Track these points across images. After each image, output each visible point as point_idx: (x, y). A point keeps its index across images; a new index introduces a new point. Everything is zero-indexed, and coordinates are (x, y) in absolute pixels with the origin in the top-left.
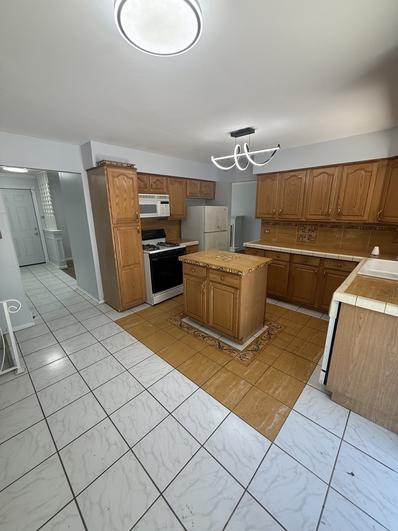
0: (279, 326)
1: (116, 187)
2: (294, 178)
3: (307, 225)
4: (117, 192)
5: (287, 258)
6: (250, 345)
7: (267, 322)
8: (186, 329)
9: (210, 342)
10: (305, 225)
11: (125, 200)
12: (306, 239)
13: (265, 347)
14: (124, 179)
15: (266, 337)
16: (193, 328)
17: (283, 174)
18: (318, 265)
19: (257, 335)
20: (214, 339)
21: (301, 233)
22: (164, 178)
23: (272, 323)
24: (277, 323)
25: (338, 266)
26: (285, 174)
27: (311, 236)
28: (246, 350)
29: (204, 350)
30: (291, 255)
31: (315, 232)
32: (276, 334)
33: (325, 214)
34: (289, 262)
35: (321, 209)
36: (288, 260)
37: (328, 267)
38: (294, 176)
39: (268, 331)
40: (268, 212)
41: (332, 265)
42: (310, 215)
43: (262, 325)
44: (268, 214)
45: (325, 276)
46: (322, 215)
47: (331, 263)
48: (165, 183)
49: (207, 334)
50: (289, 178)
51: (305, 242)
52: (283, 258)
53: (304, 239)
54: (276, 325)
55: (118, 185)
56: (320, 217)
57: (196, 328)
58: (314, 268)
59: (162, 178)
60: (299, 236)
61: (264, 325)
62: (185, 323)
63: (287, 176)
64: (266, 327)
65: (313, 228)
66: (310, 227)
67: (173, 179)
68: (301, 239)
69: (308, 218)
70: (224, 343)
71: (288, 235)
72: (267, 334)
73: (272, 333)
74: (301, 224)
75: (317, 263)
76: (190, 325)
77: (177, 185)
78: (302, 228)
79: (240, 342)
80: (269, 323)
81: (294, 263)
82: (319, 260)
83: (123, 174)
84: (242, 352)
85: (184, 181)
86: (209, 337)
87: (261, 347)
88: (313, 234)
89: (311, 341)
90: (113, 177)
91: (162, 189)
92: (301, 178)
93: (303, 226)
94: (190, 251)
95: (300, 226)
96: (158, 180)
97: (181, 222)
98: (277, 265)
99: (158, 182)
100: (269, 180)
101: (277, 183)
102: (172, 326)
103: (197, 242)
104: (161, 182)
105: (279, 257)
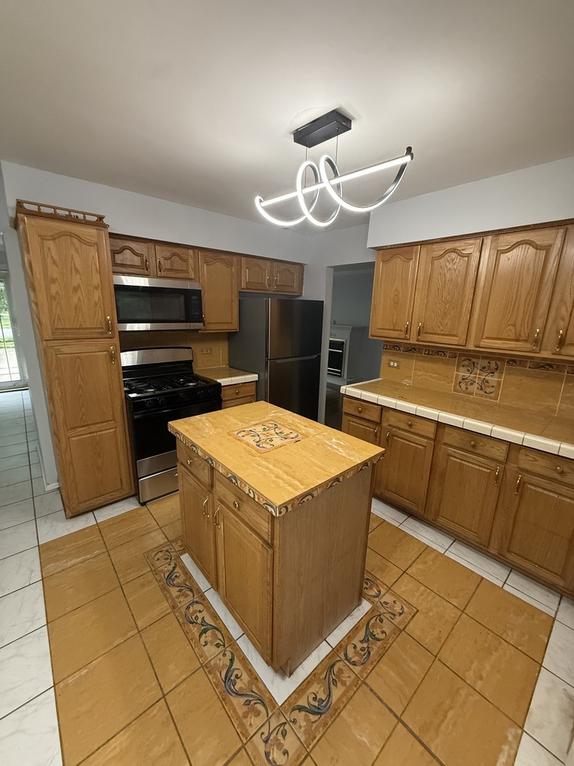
0: (398, 609)
1: (49, 261)
2: (454, 255)
3: (479, 358)
4: (54, 272)
5: (430, 430)
6: (307, 683)
7: (371, 588)
8: (174, 592)
9: (211, 651)
10: (474, 357)
11: (76, 289)
12: (474, 388)
13: (347, 698)
14: (73, 244)
15: (359, 646)
16: (193, 588)
17: (430, 246)
18: (502, 459)
19: (336, 637)
20: (227, 642)
21: (463, 373)
22: (191, 252)
23: (383, 591)
24: (394, 594)
25: (556, 470)
26: (435, 246)
27: (487, 382)
28: (292, 704)
29: (183, 686)
30: (439, 425)
31: (496, 374)
32: (387, 638)
33: (523, 337)
34: (434, 440)
35: (514, 325)
36: (432, 436)
37: (527, 466)
38: (454, 250)
39: (366, 623)
40: (394, 326)
41: (540, 466)
42: (487, 338)
43: (356, 603)
44: (394, 330)
45: (521, 487)
46: (518, 340)
47: (536, 461)
48: (191, 261)
49: (215, 616)
50: (442, 256)
51: (472, 394)
52: (420, 427)
53: (471, 388)
54: (388, 598)
55: (56, 257)
56: (513, 344)
57: (199, 590)
58: (493, 465)
59: (186, 250)
60: (460, 379)
61: (361, 596)
62: (184, 569)
63: (439, 250)
64: (366, 606)
65: (493, 365)
66: (485, 363)
67: (210, 255)
68: (463, 386)
69: (482, 344)
70: (244, 661)
71: (435, 375)
72: (361, 635)
73: (377, 632)
74: (464, 355)
75: (500, 452)
76: (191, 577)
77: (219, 266)
78: (466, 363)
79: (284, 669)
80: (374, 592)
81: (445, 444)
82: (505, 447)
83: (71, 235)
84: (281, 711)
85: (235, 259)
86: (219, 628)
87: (336, 694)
88: (493, 379)
89: (479, 685)
90: (43, 238)
91: (186, 271)
92: (469, 256)
93: (470, 360)
94: (237, 394)
95: (463, 358)
96: (174, 254)
97: (230, 336)
98: (406, 442)
99: (176, 259)
100: (399, 259)
101: (415, 265)
102: (151, 576)
103: (254, 377)
104: (181, 259)
105: (410, 426)
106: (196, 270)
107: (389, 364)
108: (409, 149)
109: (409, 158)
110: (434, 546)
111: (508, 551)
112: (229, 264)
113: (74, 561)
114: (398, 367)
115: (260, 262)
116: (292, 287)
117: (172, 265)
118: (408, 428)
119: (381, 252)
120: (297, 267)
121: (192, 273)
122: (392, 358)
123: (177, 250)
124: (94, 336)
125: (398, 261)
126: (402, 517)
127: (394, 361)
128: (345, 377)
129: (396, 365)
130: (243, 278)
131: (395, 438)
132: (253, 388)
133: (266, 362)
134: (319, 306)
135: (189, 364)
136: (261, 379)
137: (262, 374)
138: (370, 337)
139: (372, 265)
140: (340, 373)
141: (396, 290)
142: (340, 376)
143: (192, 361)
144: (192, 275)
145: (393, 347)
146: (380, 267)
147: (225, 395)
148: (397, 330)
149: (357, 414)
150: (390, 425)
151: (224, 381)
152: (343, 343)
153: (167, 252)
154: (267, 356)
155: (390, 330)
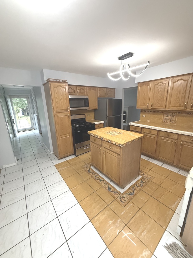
0: (149, 177)
1: (55, 93)
2: (161, 84)
3: (169, 112)
4: (56, 96)
5: (156, 133)
6: (128, 190)
7: (141, 173)
8: (91, 174)
9: (103, 184)
10: (168, 112)
11: (61, 100)
12: (168, 121)
13: (138, 193)
14: (60, 88)
15: (140, 184)
16: (95, 173)
17: (154, 82)
18: (176, 139)
19: (134, 182)
20: (106, 182)
21: (165, 117)
22: (85, 87)
23: (144, 174)
24: (148, 174)
25: (191, 140)
26: (155, 82)
27: (172, 119)
28: (125, 193)
29: (99, 190)
30: (158, 131)
31: (175, 117)
32: (146, 183)
33: (182, 105)
34: (157, 135)
35: (179, 102)
36: (156, 134)
37: (183, 140)
38: (161, 82)
39: (141, 179)
40: (144, 104)
41: (187, 139)
42: (171, 106)
43: (138, 175)
44: (144, 106)
45: (182, 146)
46: (180, 106)
47: (186, 138)
48: (85, 90)
49: (103, 178)
50: (157, 84)
51: (168, 123)
52: (153, 132)
53: (167, 121)
54: (146, 175)
55: (57, 92)
56: (179, 108)
57: (97, 174)
58: (174, 140)
59: (84, 87)
60: (164, 119)
61: (139, 174)
62: (92, 169)
63: (156, 82)
64: (140, 177)
65: (174, 114)
66: (171, 114)
67: (90, 88)
68: (165, 121)
69: (170, 108)
70: (112, 186)
71: (156, 118)
72: (140, 182)
73: (144, 181)
74: (165, 112)
75: (175, 137)
76: (94, 171)
77: (92, 90)
78: (166, 114)
79: (122, 187)
80: (142, 174)
81: (160, 136)
82: (177, 135)
83: (60, 86)
84: (122, 194)
85: (96, 88)
86: (104, 180)
87: (135, 192)
88: (174, 118)
89: (171, 191)
90: (54, 87)
91: (84, 93)
92: (165, 84)
93: (167, 113)
94: (99, 127)
95: (165, 113)
96: (81, 88)
97: (95, 111)
98: (149, 137)
99: (82, 90)
100: (145, 86)
101: (150, 87)
102: (84, 171)
103: (103, 122)
104: (83, 90)
105: (150, 132)
106: (87, 92)
107: (143, 116)
108: (149, 62)
109: (149, 63)
110: (158, 164)
111: (179, 164)
112: (95, 90)
113: (64, 168)
114: (145, 117)
115: (103, 89)
116: (112, 95)
117: (81, 91)
119: (139, 84)
120: (113, 89)
122: (143, 114)
123: (82, 87)
124: (65, 111)
126: (148, 158)
127: (144, 115)
128: (127, 123)
129: (145, 116)
130: (99, 94)
131: (146, 136)
132: (103, 125)
133: (107, 117)
134: (121, 100)
135: (85, 119)
136: (105, 122)
137: (105, 121)
138: (137, 108)
139: (136, 88)
140: (125, 121)
141: (144, 94)
142: (125, 122)
143: (85, 118)
144: (86, 94)
145: (144, 111)
146: (139, 88)
147: (96, 126)
148: (145, 106)
149: (134, 130)
150: (144, 132)
151: (96, 123)
152: (126, 112)
153: (79, 88)
154: (107, 115)
155: (143, 106)
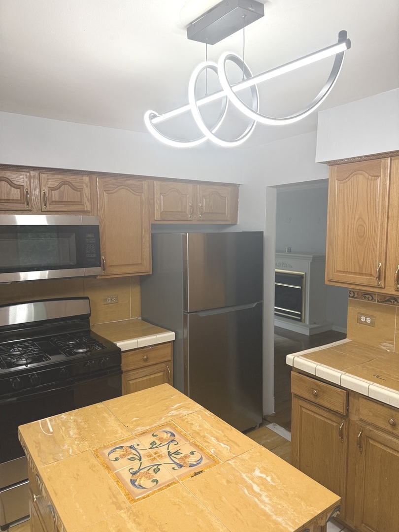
40: (361, 268)
44: (361, 274)
48: (86, 191)
59: (79, 177)
67: (112, 181)
77: (124, 194)
91: (80, 203)
94: (146, 360)
96: (64, 183)
97: (142, 280)
100: (361, 177)
101: (384, 184)
103: (170, 336)
104: (74, 188)
106: (93, 200)
109: (343, 47)
112: (136, 190)
114: (372, 324)
115: (179, 185)
117: (62, 195)
118: (389, 428)
119: (335, 167)
120: (230, 189)
121: (88, 204)
122: (363, 310)
123: (67, 178)
125: (361, 180)
127: (366, 316)
128: (307, 322)
129: (369, 320)
130: (157, 207)
132: (168, 350)
133: (185, 317)
135: (85, 319)
136: (180, 337)
137: (180, 332)
138: (327, 282)
139: (323, 184)
140: (300, 316)
141: (360, 218)
142: (300, 321)
143: (89, 315)
144: (87, 206)
145: (364, 296)
146: (335, 187)
148: (366, 275)
149: (312, 399)
150: (361, 420)
152: (302, 277)
153: (53, 181)
154: (186, 308)
155: (355, 273)
